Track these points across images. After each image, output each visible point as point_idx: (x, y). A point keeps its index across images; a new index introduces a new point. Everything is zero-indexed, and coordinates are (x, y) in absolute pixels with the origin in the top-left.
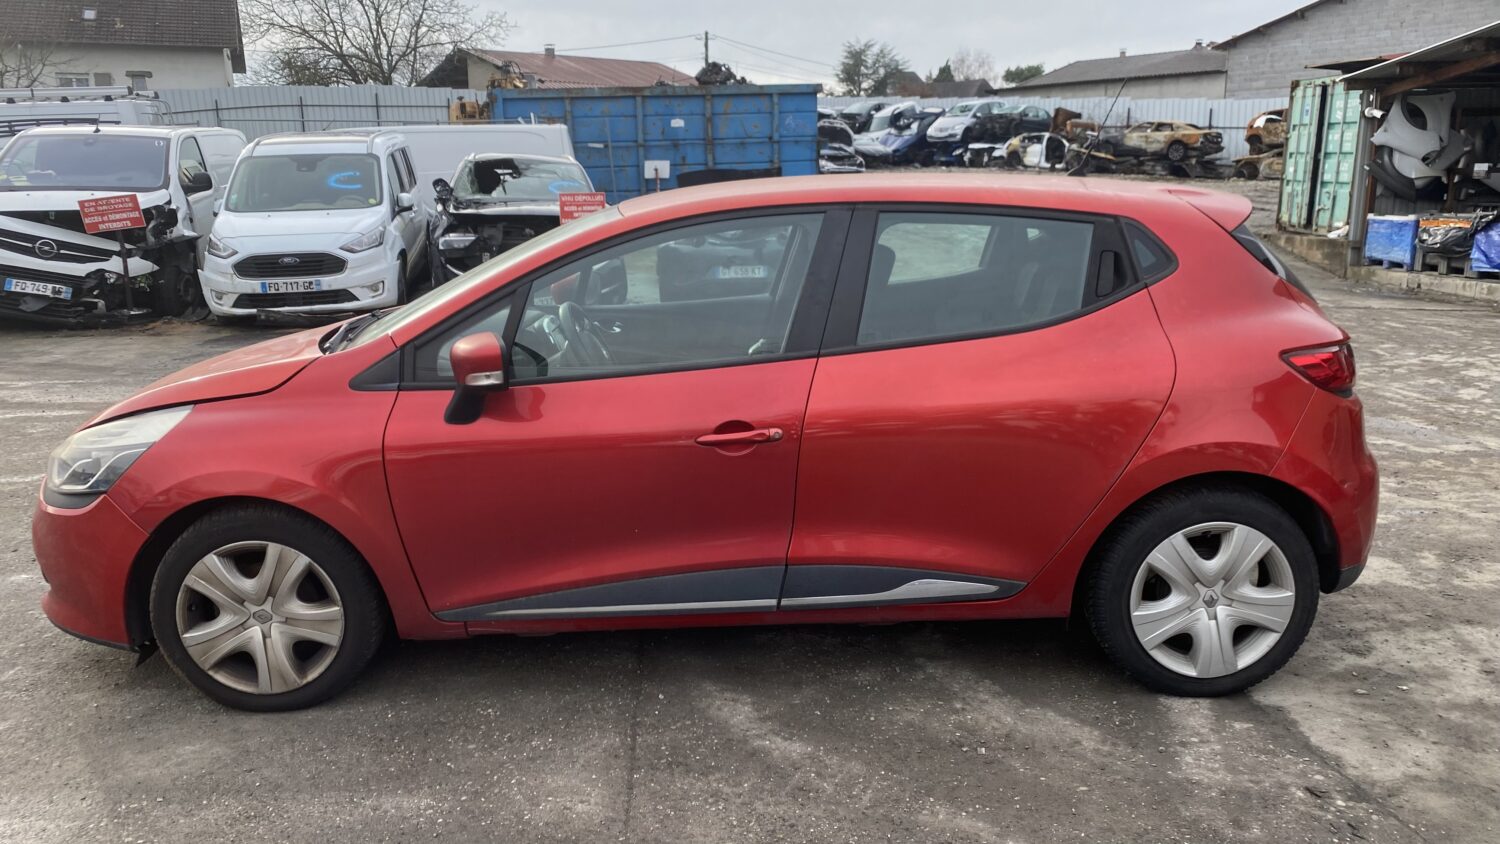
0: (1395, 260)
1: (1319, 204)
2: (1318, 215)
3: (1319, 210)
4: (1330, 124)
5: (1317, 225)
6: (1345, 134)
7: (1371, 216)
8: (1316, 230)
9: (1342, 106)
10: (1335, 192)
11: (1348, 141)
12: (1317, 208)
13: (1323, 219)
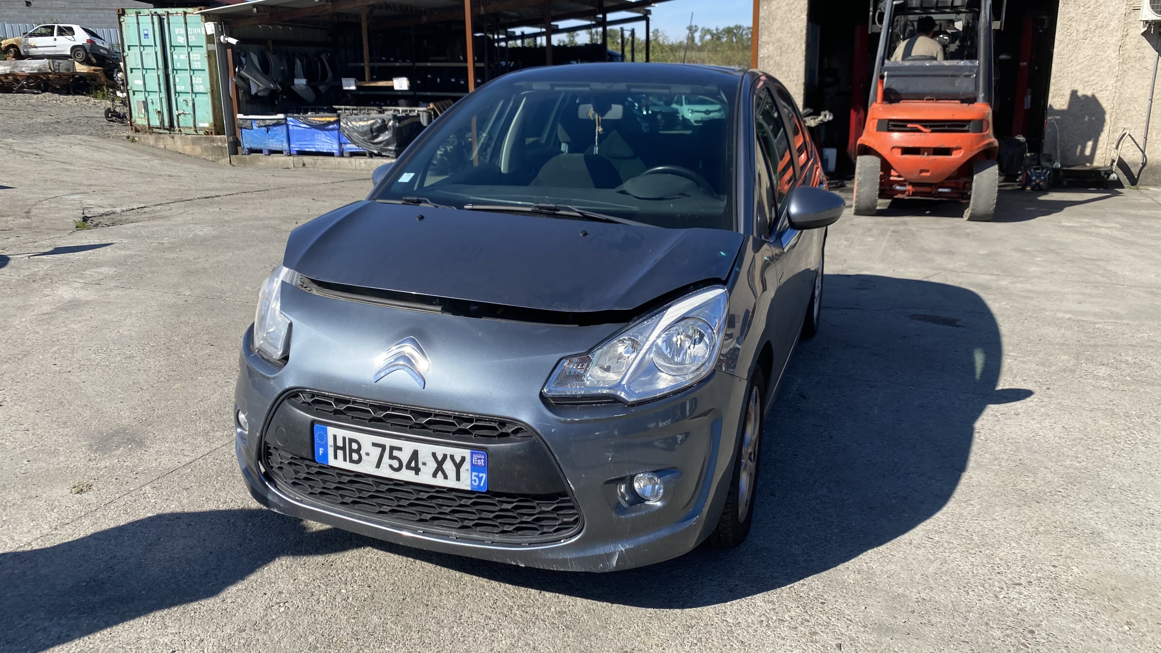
0: (274, 149)
1: (177, 110)
2: (178, 118)
3: (179, 115)
4: (171, 46)
5: (179, 127)
6: (191, 55)
7: (240, 116)
8: (180, 131)
9: (183, 31)
10: (193, 100)
11: (197, 61)
12: (175, 113)
13: (186, 121)
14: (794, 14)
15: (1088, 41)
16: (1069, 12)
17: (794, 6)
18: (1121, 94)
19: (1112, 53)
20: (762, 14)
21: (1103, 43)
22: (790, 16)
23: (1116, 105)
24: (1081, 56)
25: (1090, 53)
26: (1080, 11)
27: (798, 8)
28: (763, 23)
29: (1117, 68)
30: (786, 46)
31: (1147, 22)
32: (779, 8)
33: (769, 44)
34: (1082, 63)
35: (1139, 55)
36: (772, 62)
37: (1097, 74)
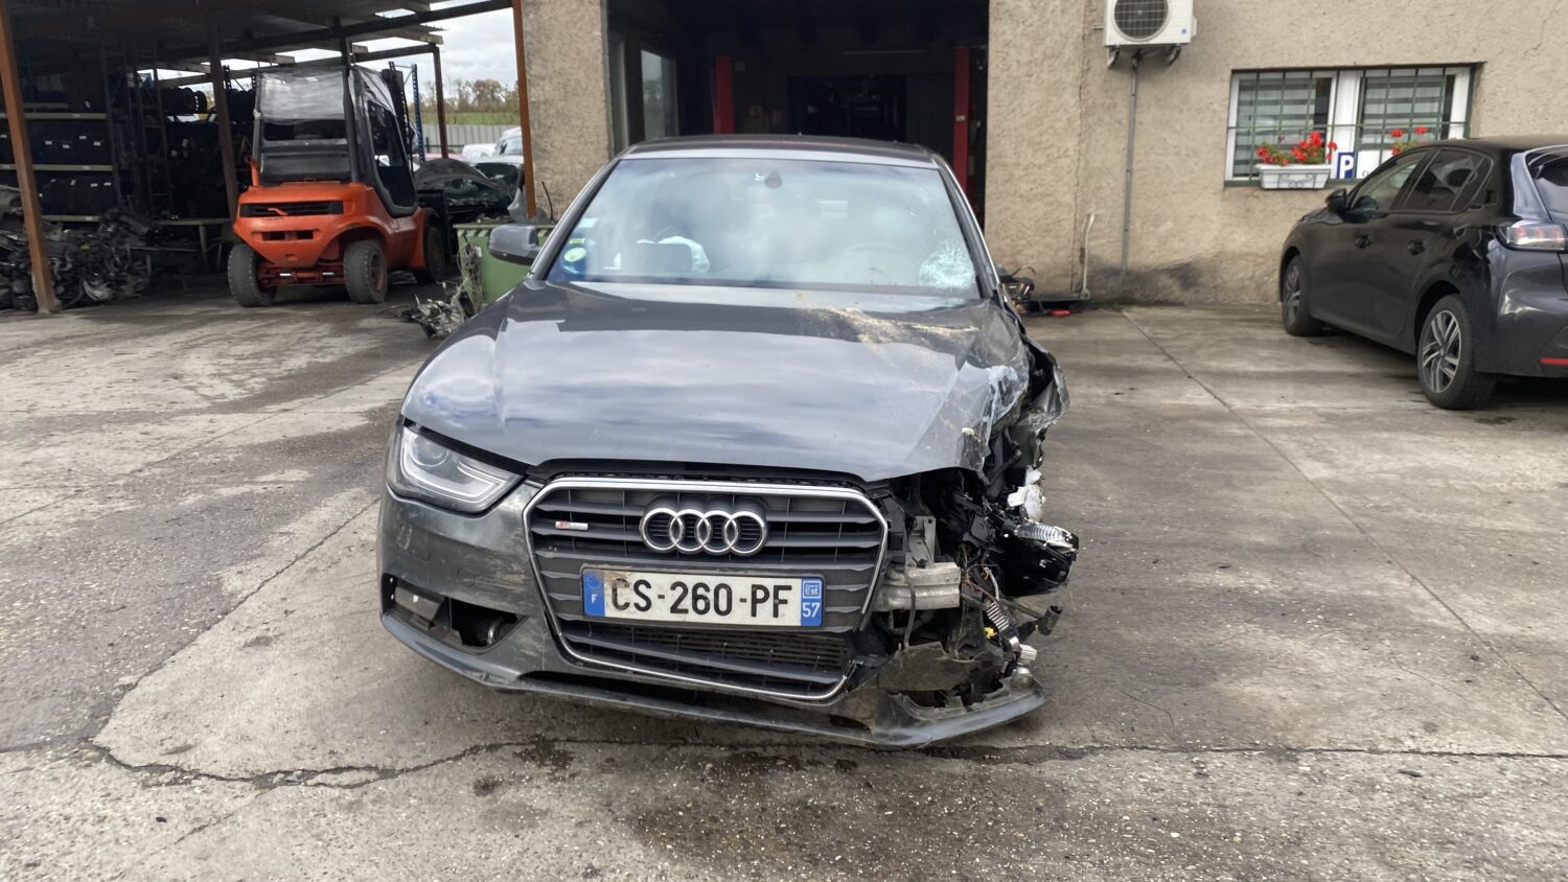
14: (580, 29)
15: (1034, 79)
16: (1004, 32)
17: (579, 15)
18: (1087, 162)
19: (1070, 98)
20: (527, 28)
21: (1056, 82)
22: (574, 31)
23: (1082, 180)
24: (1026, 102)
25: (1039, 98)
26: (1019, 30)
27: (587, 19)
28: (531, 43)
29: (1079, 122)
30: (573, 83)
31: (1113, 48)
32: (555, 18)
33: (544, 79)
34: (1028, 113)
35: (1108, 101)
36: (552, 111)
37: (1050, 131)
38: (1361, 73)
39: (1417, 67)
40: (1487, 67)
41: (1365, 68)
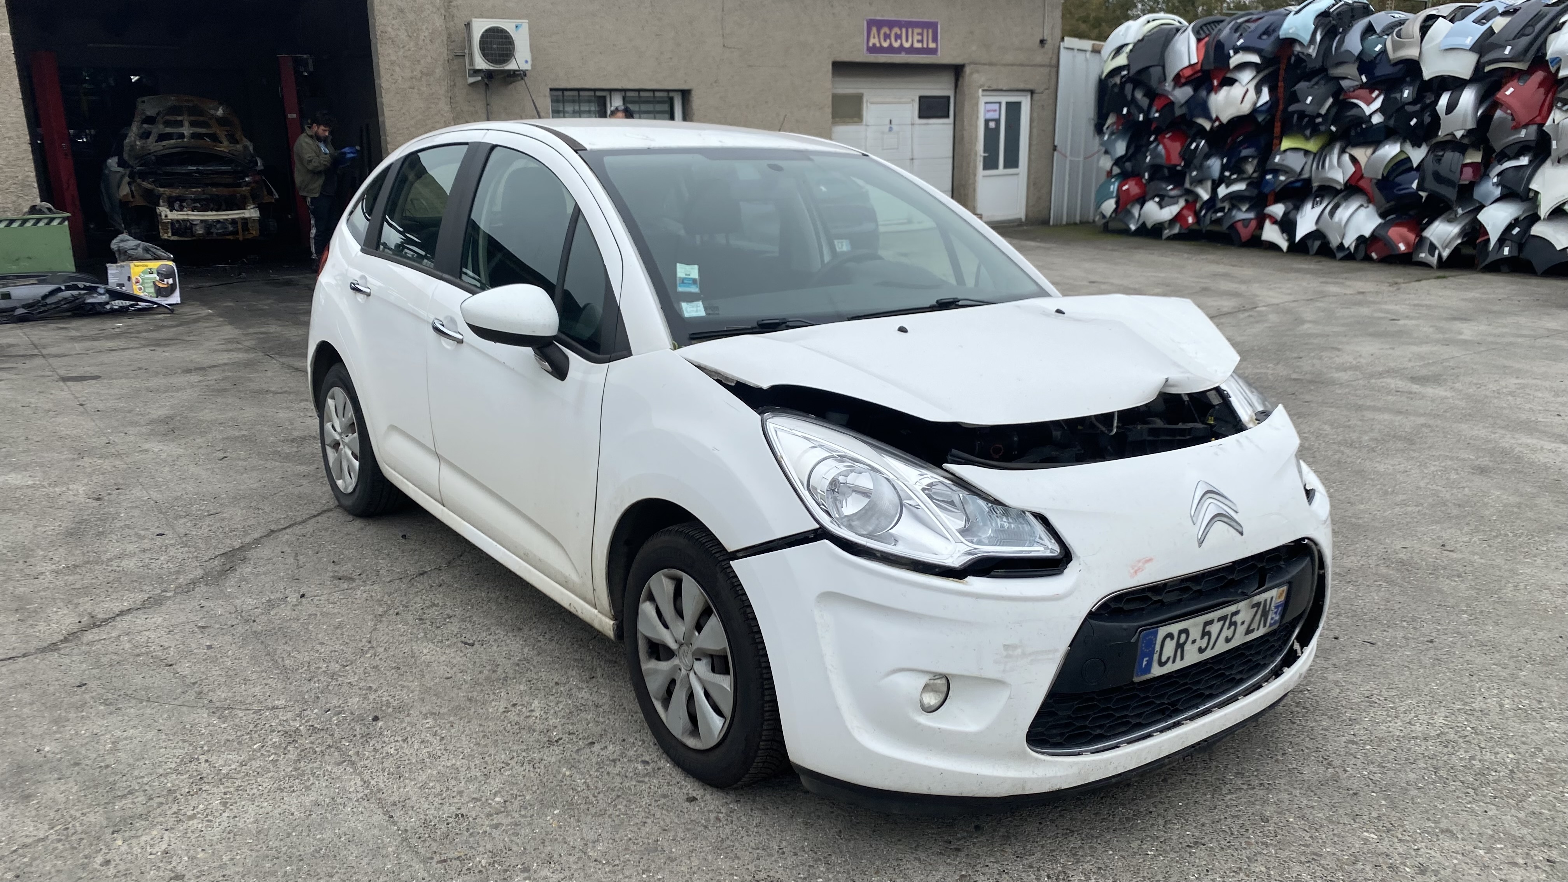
15: (416, 90)
19: (444, 105)
21: (433, 94)
25: (422, 105)
26: (401, 53)
31: (476, 72)
35: (471, 109)
38: (623, 93)
39: (654, 91)
40: (693, 93)
41: (625, 90)
